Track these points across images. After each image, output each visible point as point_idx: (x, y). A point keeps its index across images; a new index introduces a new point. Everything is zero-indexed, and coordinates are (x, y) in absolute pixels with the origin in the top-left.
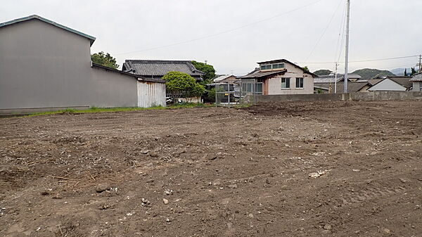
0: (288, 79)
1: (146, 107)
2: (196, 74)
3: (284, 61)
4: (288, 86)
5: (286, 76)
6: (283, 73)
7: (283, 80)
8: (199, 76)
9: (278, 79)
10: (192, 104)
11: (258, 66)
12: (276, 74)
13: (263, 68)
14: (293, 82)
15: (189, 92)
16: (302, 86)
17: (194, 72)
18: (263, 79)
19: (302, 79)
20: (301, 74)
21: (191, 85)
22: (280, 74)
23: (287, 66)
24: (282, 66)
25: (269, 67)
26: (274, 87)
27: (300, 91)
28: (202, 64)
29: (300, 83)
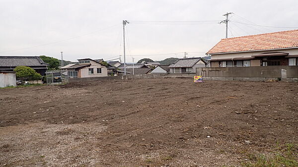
0: (92, 69)
1: (3, 87)
2: (43, 65)
3: (89, 59)
4: (92, 72)
5: (91, 67)
6: (89, 66)
7: (90, 69)
8: (45, 66)
9: (87, 69)
10: (33, 84)
11: (78, 61)
12: (85, 67)
13: (80, 62)
14: (95, 70)
15: (32, 78)
16: (100, 73)
17: (42, 64)
18: (78, 69)
19: (100, 69)
20: (99, 66)
21: (32, 74)
22: (87, 66)
23: (91, 62)
24: (89, 62)
25: (83, 62)
26: (84, 73)
27: (99, 75)
28: (50, 58)
29: (99, 71)
